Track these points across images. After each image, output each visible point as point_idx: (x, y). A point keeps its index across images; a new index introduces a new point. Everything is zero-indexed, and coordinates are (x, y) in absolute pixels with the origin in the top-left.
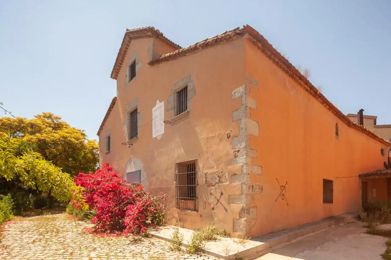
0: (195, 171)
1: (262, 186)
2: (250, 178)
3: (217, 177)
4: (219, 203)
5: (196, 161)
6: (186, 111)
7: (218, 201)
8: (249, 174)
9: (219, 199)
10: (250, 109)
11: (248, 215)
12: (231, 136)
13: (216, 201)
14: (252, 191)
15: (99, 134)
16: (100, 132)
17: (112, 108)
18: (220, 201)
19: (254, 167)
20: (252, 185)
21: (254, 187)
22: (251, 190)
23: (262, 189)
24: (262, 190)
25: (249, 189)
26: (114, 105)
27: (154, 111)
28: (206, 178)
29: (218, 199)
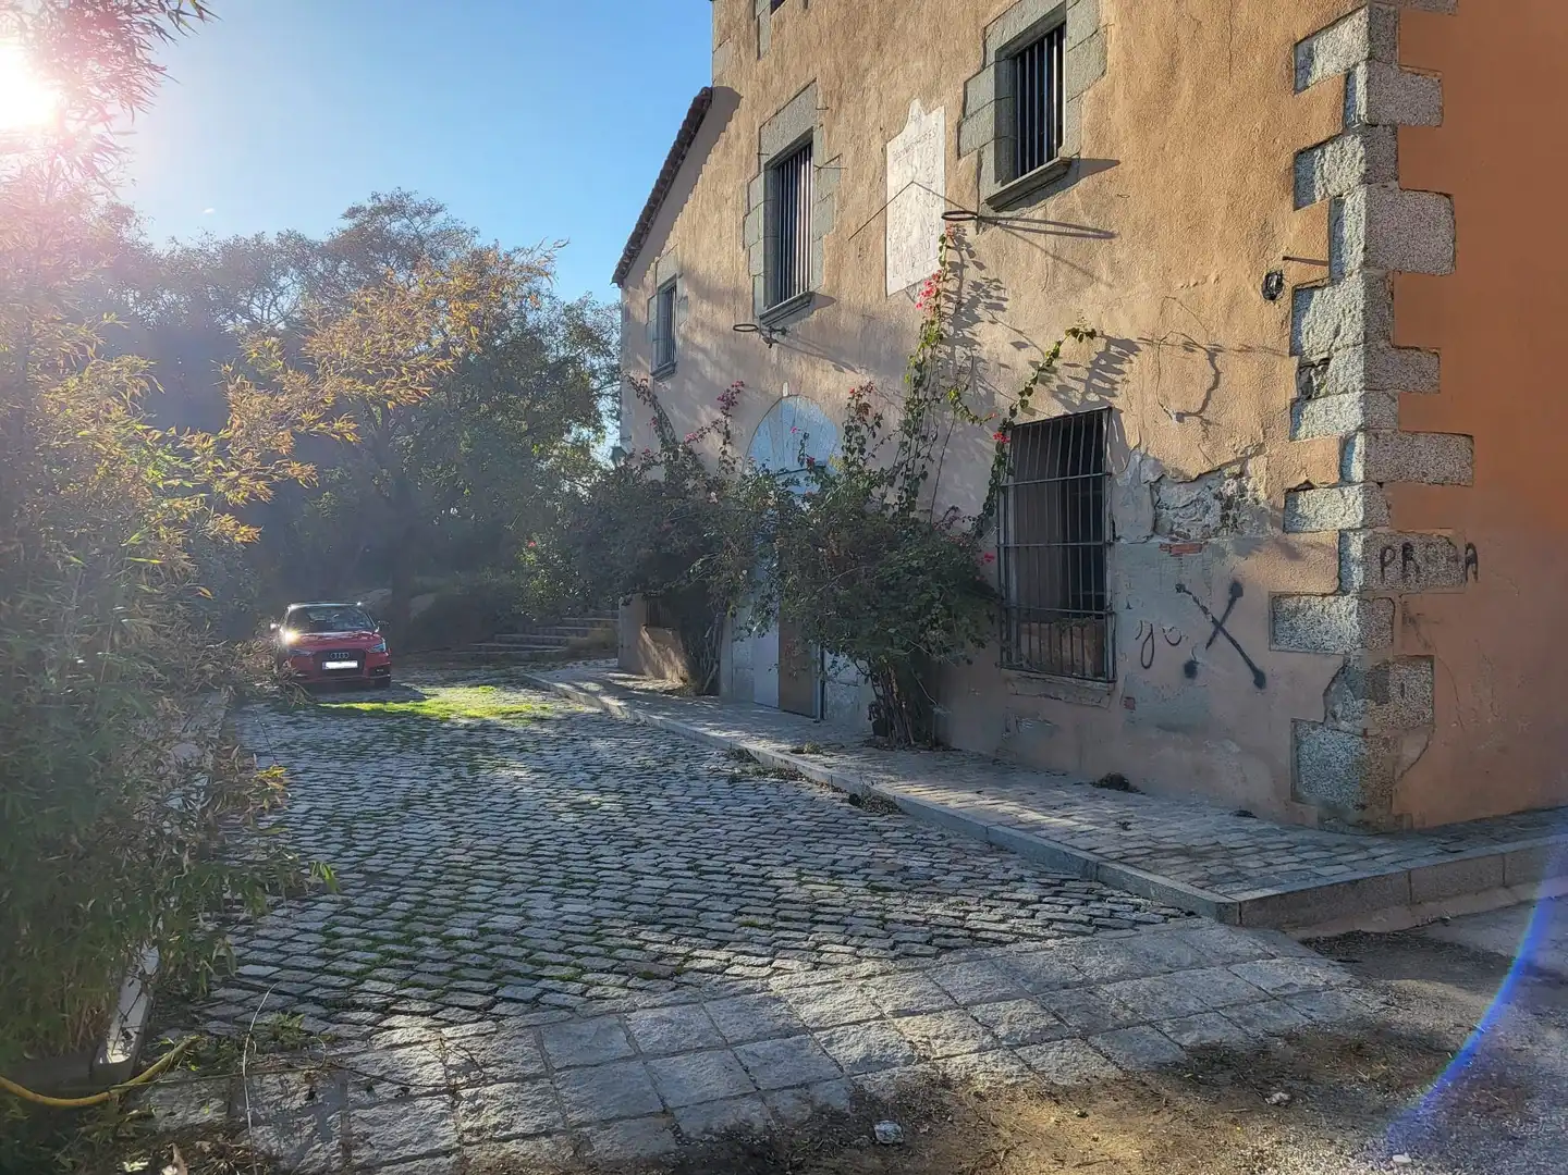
0: (1098, 468)
1: (1470, 546)
2: (1389, 507)
3: (1210, 500)
4: (1221, 638)
5: (1105, 415)
6: (1056, 160)
7: (1218, 626)
8: (1380, 484)
9: (1225, 617)
10: (1394, 133)
11: (1372, 705)
12: (1288, 285)
13: (1211, 629)
14: (1405, 576)
15: (621, 277)
16: (627, 265)
17: (689, 145)
18: (1226, 626)
19: (1421, 442)
20: (1402, 542)
21: (1418, 555)
22: (1393, 571)
23: (1472, 560)
24: (1471, 568)
25: (1384, 565)
26: (696, 131)
27: (897, 157)
28: (1156, 505)
29: (1219, 619)
